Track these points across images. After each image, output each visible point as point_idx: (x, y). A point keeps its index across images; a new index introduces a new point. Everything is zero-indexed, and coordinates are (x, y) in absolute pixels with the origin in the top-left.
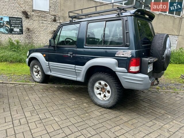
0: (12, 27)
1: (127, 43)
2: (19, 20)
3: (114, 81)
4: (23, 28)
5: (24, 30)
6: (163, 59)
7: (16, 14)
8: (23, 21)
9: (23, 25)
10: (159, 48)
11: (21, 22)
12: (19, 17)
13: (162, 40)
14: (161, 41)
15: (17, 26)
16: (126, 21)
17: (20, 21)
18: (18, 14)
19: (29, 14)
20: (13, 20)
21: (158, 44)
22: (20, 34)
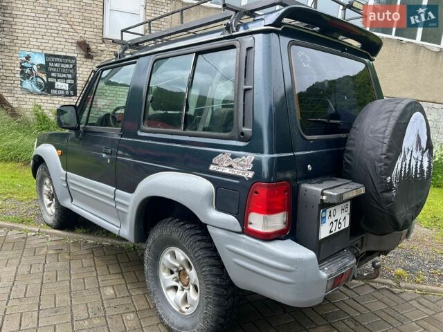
0: (52, 77)
1: (244, 126)
2: (68, 63)
3: (209, 257)
4: (78, 82)
5: (79, 85)
6: (390, 190)
7: (63, 47)
8: (77, 65)
9: (78, 75)
10: (374, 148)
11: (74, 67)
12: (68, 54)
13: (386, 120)
14: (384, 123)
15: (64, 76)
16: (248, 49)
17: (71, 66)
18: (66, 47)
19: (93, 47)
20: (54, 62)
21: (371, 133)
22: (70, 95)
